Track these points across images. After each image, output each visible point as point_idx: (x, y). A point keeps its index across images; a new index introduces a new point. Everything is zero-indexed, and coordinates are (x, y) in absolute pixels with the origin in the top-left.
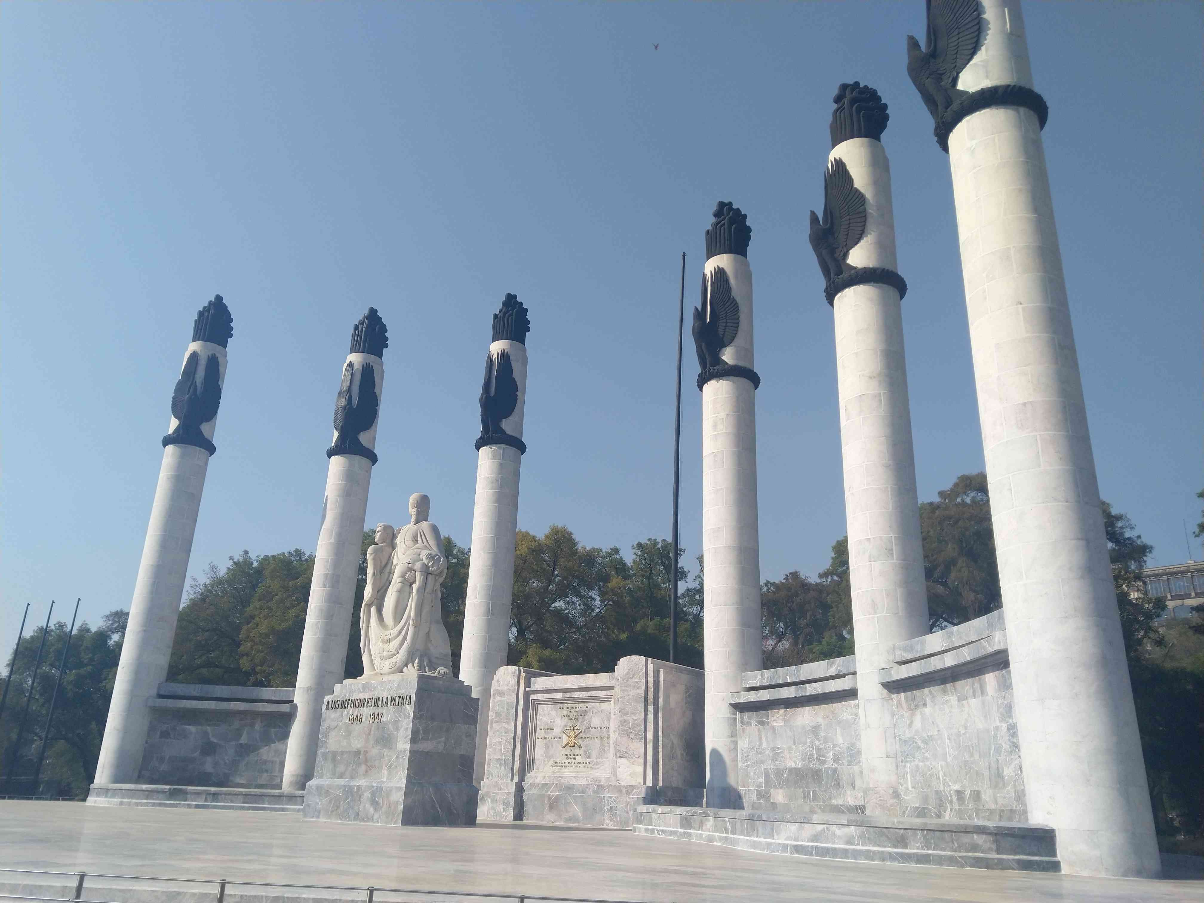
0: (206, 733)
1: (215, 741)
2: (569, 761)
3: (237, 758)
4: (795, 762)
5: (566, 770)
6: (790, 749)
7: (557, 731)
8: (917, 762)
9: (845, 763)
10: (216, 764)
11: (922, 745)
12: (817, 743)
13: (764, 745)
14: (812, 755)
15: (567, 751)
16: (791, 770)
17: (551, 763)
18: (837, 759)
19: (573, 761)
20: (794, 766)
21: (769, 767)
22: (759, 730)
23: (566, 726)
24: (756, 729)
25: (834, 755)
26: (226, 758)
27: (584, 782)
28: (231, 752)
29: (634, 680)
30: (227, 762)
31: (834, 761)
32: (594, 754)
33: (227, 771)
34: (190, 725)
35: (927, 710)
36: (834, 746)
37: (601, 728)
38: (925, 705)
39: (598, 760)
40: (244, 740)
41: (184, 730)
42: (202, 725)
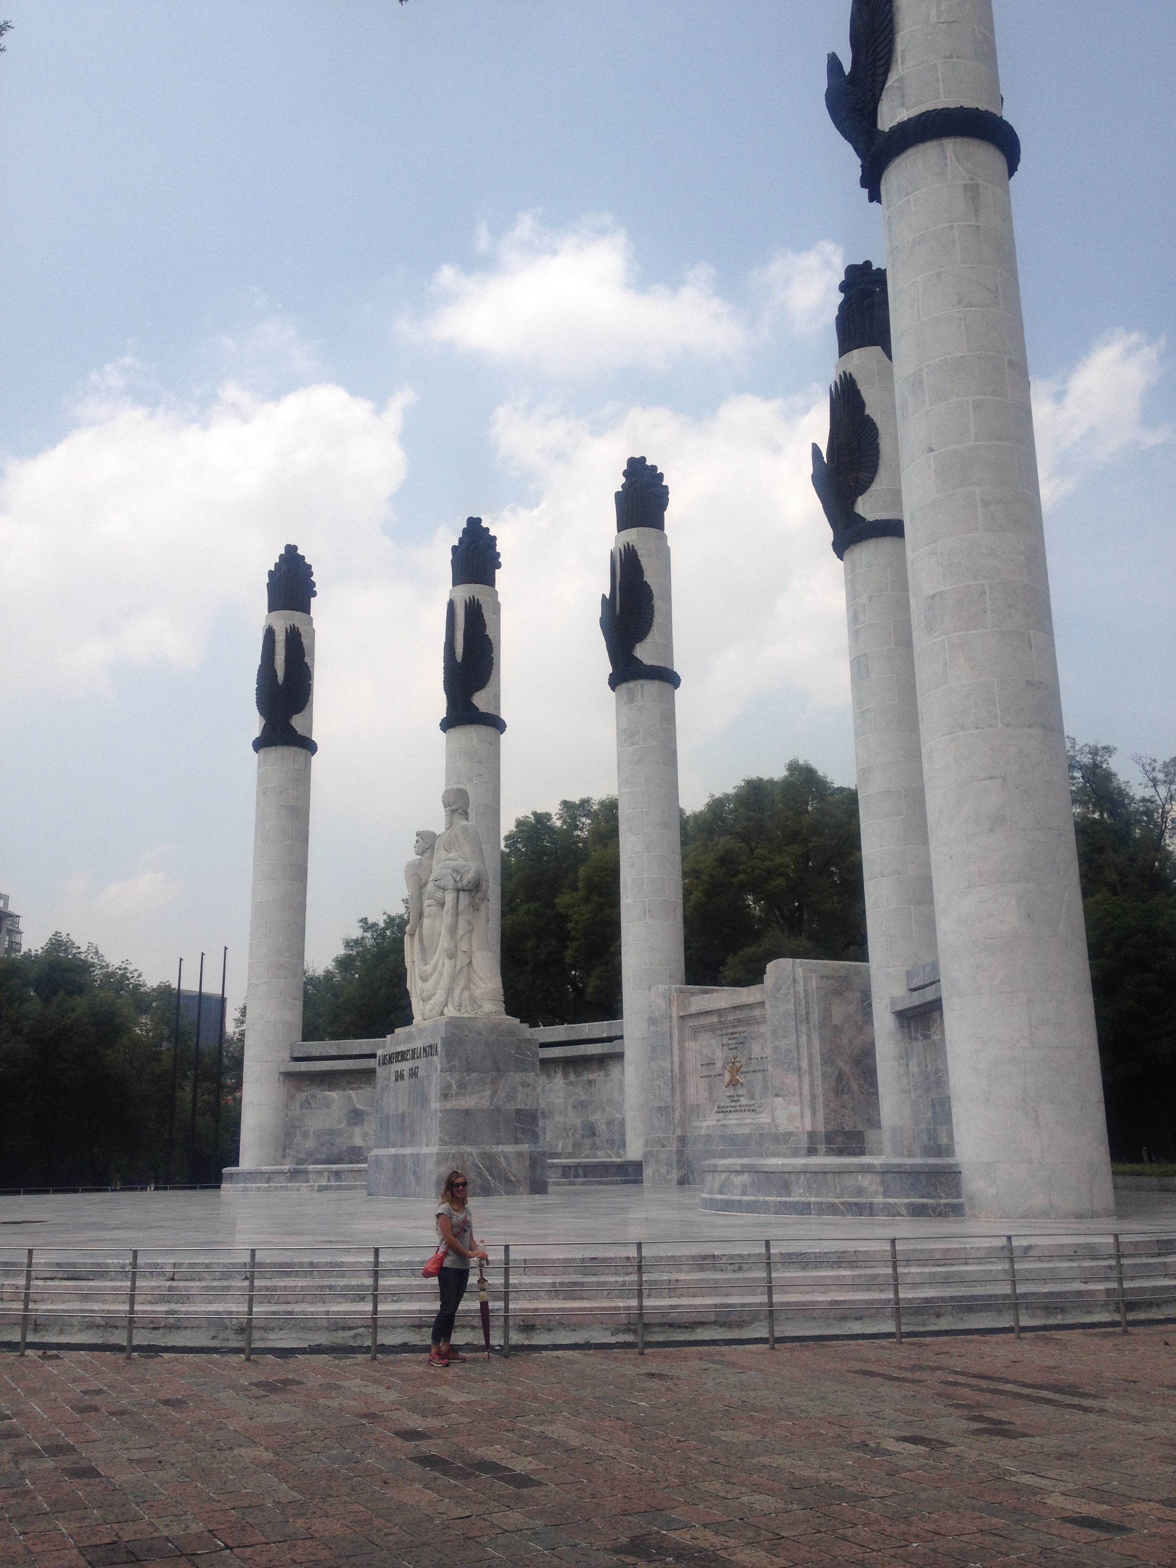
0: (349, 1100)
1: (361, 1108)
2: (733, 1104)
5: (731, 1116)
7: (719, 1065)
10: (363, 1136)
13: (929, 1066)
15: (730, 1092)
17: (716, 1109)
19: (738, 1104)
21: (934, 1097)
22: (924, 1046)
23: (727, 1058)
24: (922, 1046)
27: (747, 1130)
29: (782, 991)
32: (758, 1091)
34: (330, 1091)
37: (761, 1058)
39: (763, 1101)
41: (325, 1098)
42: (344, 1090)
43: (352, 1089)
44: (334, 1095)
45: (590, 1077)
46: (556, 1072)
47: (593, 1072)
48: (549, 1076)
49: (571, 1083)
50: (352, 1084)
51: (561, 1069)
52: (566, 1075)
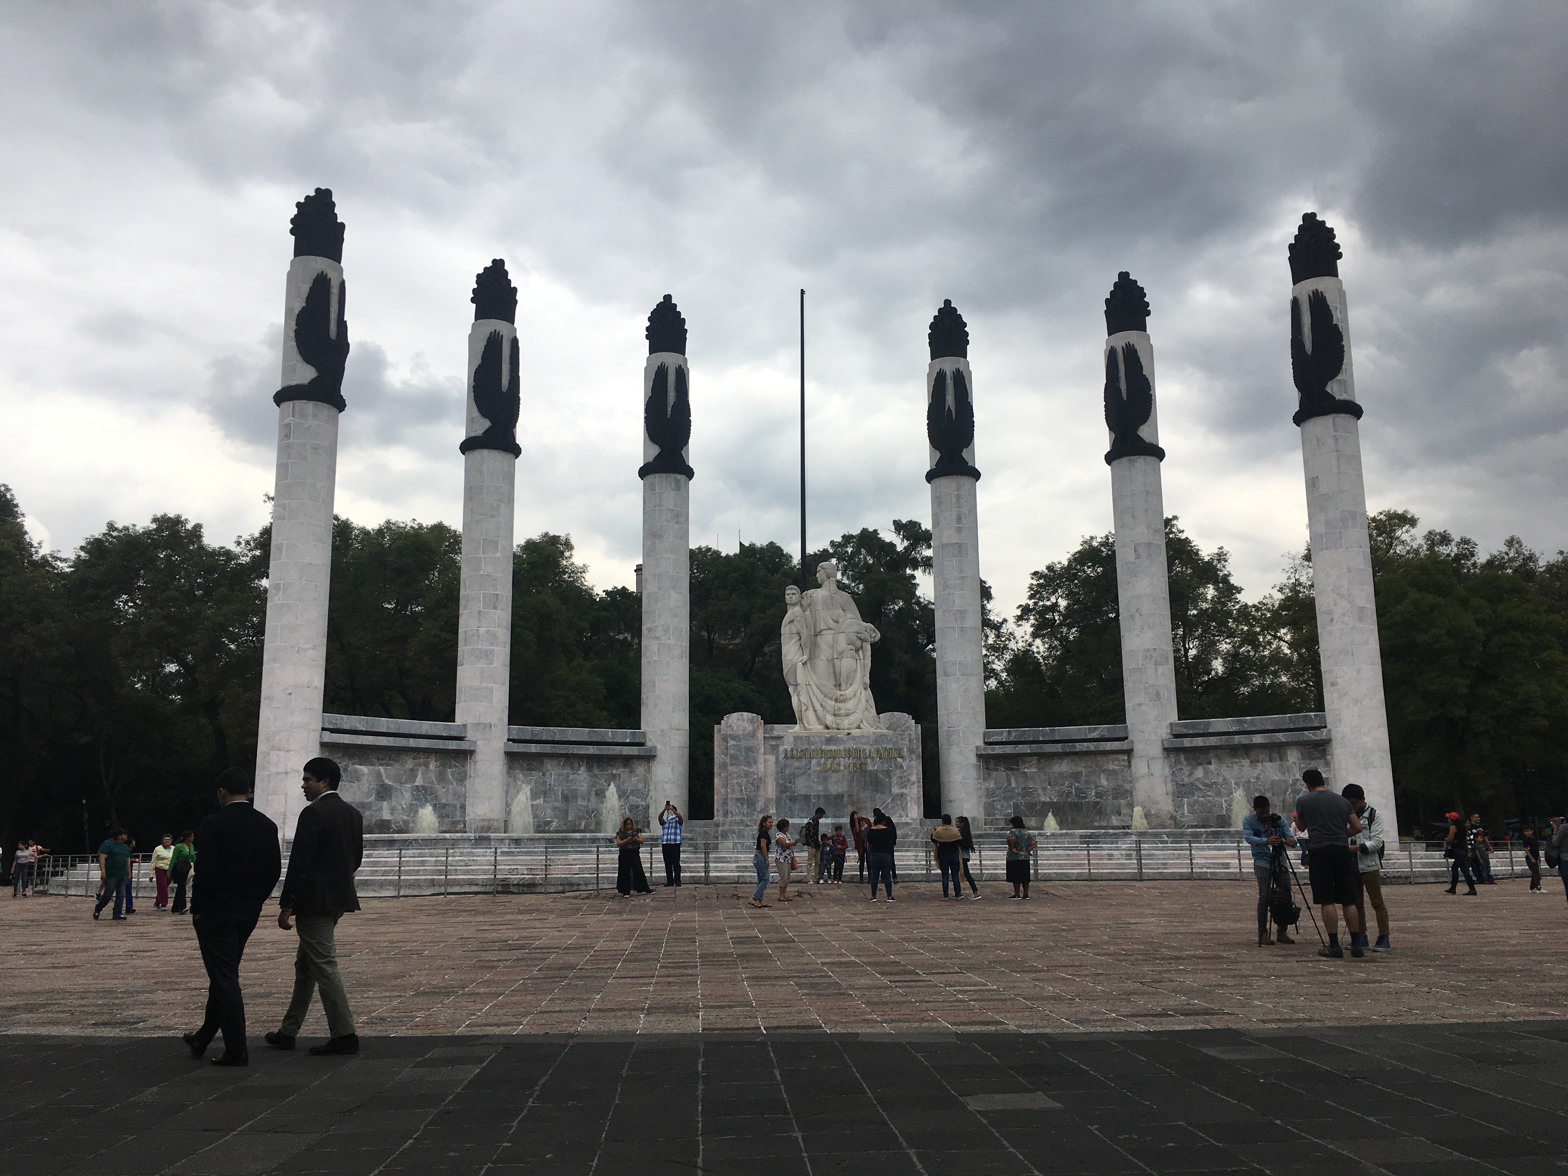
0: (379, 775)
1: (390, 783)
3: (415, 802)
4: (1050, 798)
6: (1044, 789)
8: (1196, 798)
9: (1110, 798)
10: (393, 810)
11: (1203, 788)
12: (1077, 785)
13: (1014, 785)
14: (1071, 793)
16: (1044, 803)
18: (1099, 795)
20: (1048, 800)
21: (1019, 802)
22: (1007, 775)
24: (1004, 774)
25: (1097, 793)
26: (403, 803)
28: (408, 795)
30: (405, 806)
31: (1096, 797)
33: (405, 818)
34: (360, 765)
35: (1212, 767)
36: (1096, 787)
38: (1210, 763)
40: (419, 782)
41: (356, 771)
42: (373, 765)
43: (380, 765)
44: (364, 769)
45: (614, 771)
46: (580, 766)
47: (617, 769)
48: (572, 768)
49: (595, 776)
50: (382, 760)
51: (585, 764)
52: (589, 769)
